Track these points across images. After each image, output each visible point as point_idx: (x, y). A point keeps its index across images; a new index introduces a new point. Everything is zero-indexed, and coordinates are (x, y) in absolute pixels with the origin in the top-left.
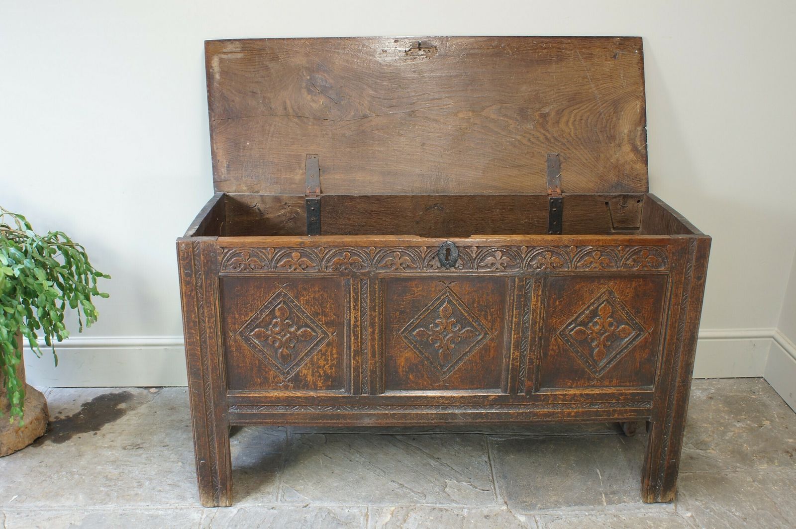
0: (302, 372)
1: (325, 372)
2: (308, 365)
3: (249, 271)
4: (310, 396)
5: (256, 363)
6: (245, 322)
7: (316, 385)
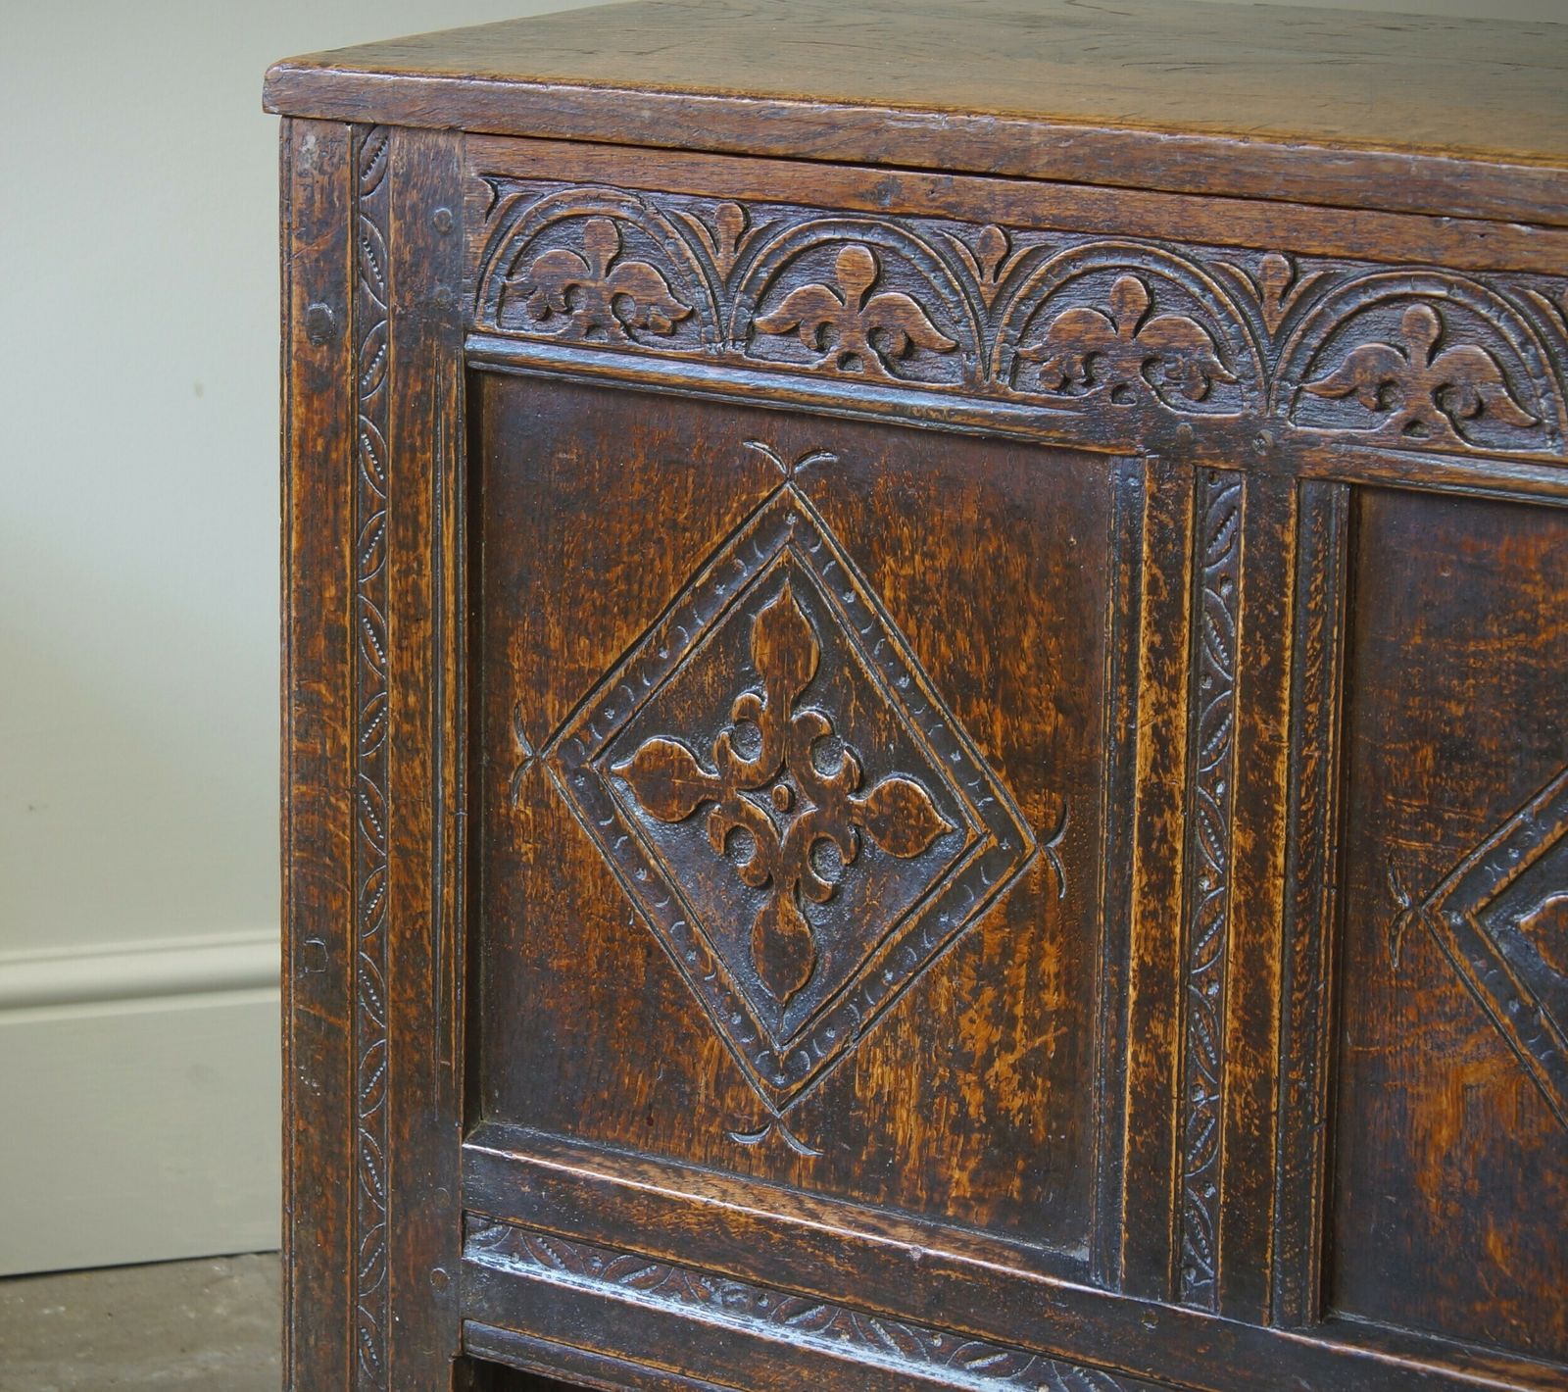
0: (866, 1077)
1: (992, 1099)
2: (904, 1030)
3: (615, 338)
4: (887, 1249)
5: (630, 967)
6: (591, 683)
7: (938, 1185)
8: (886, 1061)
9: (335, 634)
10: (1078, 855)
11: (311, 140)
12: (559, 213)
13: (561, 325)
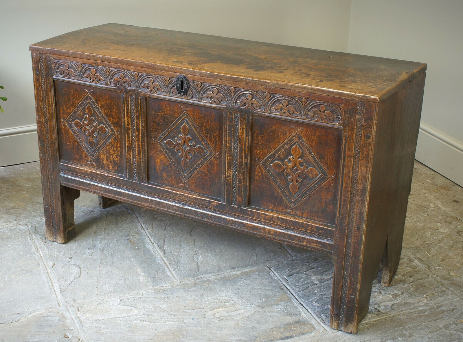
0: (101, 156)
1: (114, 159)
2: (104, 151)
3: (69, 77)
4: (104, 175)
5: (75, 144)
6: (69, 114)
7: (109, 168)
8: (103, 155)
9: (41, 108)
10: (121, 133)
11: (35, 54)
12: (62, 63)
13: (63, 75)
